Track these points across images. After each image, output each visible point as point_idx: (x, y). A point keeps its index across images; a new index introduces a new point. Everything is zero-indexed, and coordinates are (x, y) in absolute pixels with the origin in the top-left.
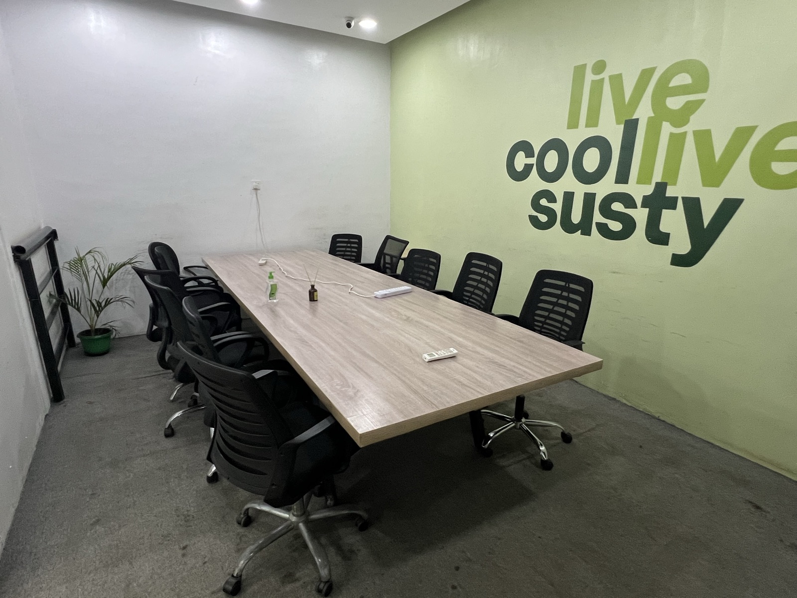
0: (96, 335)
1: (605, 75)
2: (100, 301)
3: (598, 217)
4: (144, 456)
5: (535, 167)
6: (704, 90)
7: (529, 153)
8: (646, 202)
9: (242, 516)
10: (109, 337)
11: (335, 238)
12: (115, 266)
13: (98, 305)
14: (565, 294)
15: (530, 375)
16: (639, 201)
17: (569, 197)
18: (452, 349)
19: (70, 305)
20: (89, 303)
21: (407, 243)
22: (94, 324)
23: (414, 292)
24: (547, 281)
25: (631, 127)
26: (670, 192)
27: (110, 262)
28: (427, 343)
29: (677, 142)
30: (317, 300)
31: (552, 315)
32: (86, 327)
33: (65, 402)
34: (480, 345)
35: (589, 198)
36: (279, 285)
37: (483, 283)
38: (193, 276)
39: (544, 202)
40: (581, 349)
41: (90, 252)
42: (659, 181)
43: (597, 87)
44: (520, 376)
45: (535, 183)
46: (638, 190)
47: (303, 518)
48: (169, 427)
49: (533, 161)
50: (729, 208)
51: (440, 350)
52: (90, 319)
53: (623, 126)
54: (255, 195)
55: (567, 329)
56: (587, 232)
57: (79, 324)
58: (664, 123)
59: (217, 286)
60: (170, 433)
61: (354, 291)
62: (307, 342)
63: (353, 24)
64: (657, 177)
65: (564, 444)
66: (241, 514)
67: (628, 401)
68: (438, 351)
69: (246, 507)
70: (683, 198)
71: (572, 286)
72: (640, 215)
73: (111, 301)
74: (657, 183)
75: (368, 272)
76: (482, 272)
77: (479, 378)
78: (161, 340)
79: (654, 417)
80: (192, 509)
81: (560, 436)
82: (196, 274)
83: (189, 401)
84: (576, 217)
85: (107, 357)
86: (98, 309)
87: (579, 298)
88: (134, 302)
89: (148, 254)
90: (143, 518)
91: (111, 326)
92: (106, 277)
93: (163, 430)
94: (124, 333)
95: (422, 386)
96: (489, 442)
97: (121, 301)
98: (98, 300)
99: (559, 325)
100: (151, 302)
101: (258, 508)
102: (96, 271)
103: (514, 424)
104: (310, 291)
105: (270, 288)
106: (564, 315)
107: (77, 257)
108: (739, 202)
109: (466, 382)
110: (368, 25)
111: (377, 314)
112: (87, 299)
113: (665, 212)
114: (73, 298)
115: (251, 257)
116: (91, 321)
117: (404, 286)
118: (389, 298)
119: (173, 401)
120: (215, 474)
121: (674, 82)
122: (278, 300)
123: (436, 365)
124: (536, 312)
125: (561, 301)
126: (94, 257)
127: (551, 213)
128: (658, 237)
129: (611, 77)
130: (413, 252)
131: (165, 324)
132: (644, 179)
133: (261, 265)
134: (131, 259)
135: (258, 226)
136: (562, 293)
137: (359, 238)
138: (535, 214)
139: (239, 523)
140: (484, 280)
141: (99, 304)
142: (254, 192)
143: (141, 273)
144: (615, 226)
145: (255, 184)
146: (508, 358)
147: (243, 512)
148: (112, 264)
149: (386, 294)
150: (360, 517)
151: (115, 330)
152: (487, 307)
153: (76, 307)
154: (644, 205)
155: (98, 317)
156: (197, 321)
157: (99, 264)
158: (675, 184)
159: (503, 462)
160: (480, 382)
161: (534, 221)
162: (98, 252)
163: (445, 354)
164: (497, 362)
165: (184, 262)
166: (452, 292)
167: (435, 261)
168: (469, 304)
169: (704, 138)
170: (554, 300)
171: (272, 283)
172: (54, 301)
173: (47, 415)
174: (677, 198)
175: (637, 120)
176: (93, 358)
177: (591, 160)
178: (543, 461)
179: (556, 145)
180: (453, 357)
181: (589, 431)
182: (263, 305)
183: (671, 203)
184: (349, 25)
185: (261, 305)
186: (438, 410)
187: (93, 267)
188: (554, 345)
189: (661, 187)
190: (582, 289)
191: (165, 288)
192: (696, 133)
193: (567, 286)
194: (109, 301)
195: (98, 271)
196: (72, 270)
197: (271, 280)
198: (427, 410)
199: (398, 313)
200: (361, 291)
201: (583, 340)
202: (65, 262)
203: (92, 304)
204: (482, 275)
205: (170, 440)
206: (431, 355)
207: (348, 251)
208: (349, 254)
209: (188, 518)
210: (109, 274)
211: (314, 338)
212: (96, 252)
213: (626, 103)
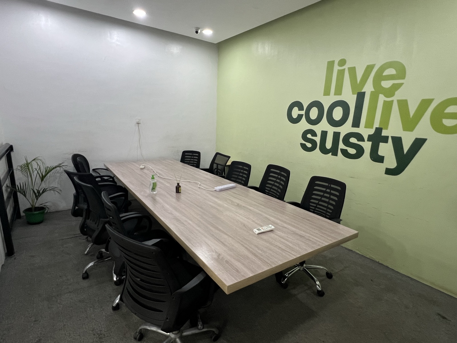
0: (35, 211)
1: (346, 67)
2: (39, 190)
3: (341, 146)
4: (70, 292)
5: (304, 116)
6: (403, 78)
7: (301, 107)
8: (370, 138)
9: (137, 334)
10: (44, 212)
11: (184, 152)
12: (49, 168)
13: (37, 192)
14: (328, 190)
15: (320, 242)
16: (366, 138)
17: (324, 134)
18: (270, 225)
19: (19, 191)
20: (32, 191)
21: (229, 157)
22: (34, 204)
23: (237, 187)
24: (317, 182)
25: (361, 97)
26: (384, 133)
27: (47, 166)
28: (253, 221)
29: (388, 106)
30: (180, 192)
31: (320, 203)
32: (29, 206)
33: (15, 256)
34: (285, 222)
35: (336, 135)
36: (158, 183)
37: (277, 182)
38: (98, 175)
39: (309, 136)
40: (340, 224)
41: (34, 160)
42: (378, 127)
43: (341, 73)
44: (315, 243)
45: (304, 125)
46: (365, 131)
47: (179, 335)
48: (85, 272)
49: (303, 112)
50: (419, 143)
51: (263, 226)
52: (32, 201)
53: (356, 95)
54: (137, 127)
55: (331, 211)
56: (335, 154)
57: (24, 203)
58: (380, 95)
59: (113, 181)
60: (86, 276)
61: (201, 186)
62: (181, 221)
63: (199, 31)
64: (377, 125)
65: (328, 280)
66: (137, 332)
67: (360, 252)
68: (262, 227)
69: (140, 328)
70: (392, 137)
71: (332, 186)
72: (367, 146)
73: (47, 190)
74: (376, 128)
75: (207, 175)
76: (277, 176)
77: (290, 245)
78: (82, 216)
79: (377, 262)
80: (103, 329)
81: (325, 274)
82: (100, 174)
83: (97, 254)
84: (329, 145)
85: (41, 224)
86: (37, 194)
87: (338, 194)
88: (61, 191)
89: (71, 160)
90: (70, 336)
91: (45, 205)
92: (44, 175)
93: (82, 274)
94: (52, 209)
95: (258, 250)
96: (286, 279)
97: (53, 190)
98: (38, 189)
99: (325, 209)
100: (74, 191)
101: (149, 329)
102: (38, 172)
103: (299, 268)
104: (176, 187)
105: (152, 185)
106: (328, 203)
107: (26, 163)
108: (424, 141)
109: (284, 248)
110: (207, 33)
111: (219, 202)
112: (31, 189)
113: (381, 144)
114: (22, 188)
115: (134, 164)
116: (32, 202)
117: (231, 183)
118: (223, 191)
119: (87, 254)
120: (118, 304)
121: (386, 73)
122: (156, 192)
123: (263, 236)
124: (311, 201)
125: (325, 195)
126: (37, 163)
127: (314, 143)
128: (377, 158)
129: (349, 68)
130: (234, 163)
131: (85, 207)
132: (368, 125)
133: (142, 169)
134: (60, 164)
135: (139, 144)
136: (326, 190)
137: (199, 153)
138: (304, 142)
139: (135, 339)
140: (278, 181)
141: (38, 192)
142: (137, 124)
143: (69, 174)
144: (352, 151)
145: (137, 120)
146: (304, 231)
147: (138, 332)
148: (48, 167)
149: (221, 189)
150: (213, 332)
151: (48, 208)
152: (281, 197)
153: (23, 193)
154: (369, 140)
155: (37, 200)
157: (40, 167)
158: (387, 128)
159: (294, 292)
160: (292, 248)
161: (303, 146)
162: (40, 160)
163: (267, 229)
164: (298, 234)
165: (93, 166)
166: (258, 187)
167: (247, 169)
168: (269, 194)
169: (403, 105)
170: (322, 194)
171: (153, 182)
172: (9, 190)
173: (3, 265)
174: (388, 137)
175: (364, 93)
176: (33, 226)
177: (338, 114)
178: (318, 291)
179: (317, 104)
180: (271, 231)
181: (341, 271)
182: (148, 196)
183: (385, 140)
184: (197, 32)
185: (146, 195)
186: (272, 267)
187: (36, 169)
188: (328, 223)
189: (379, 131)
190: (339, 188)
191: (89, 185)
192: (399, 101)
193: (329, 186)
194: (46, 190)
195: (39, 171)
196: (22, 171)
197: (153, 180)
198: (266, 268)
199: (232, 202)
200: (206, 186)
201: (341, 218)
202: (18, 166)
203: (34, 191)
204: (277, 178)
205: (86, 281)
206: (259, 230)
207: (192, 161)
208: (193, 162)
209: (101, 336)
210: (46, 173)
211: (184, 218)
212: (39, 160)
213: (358, 82)
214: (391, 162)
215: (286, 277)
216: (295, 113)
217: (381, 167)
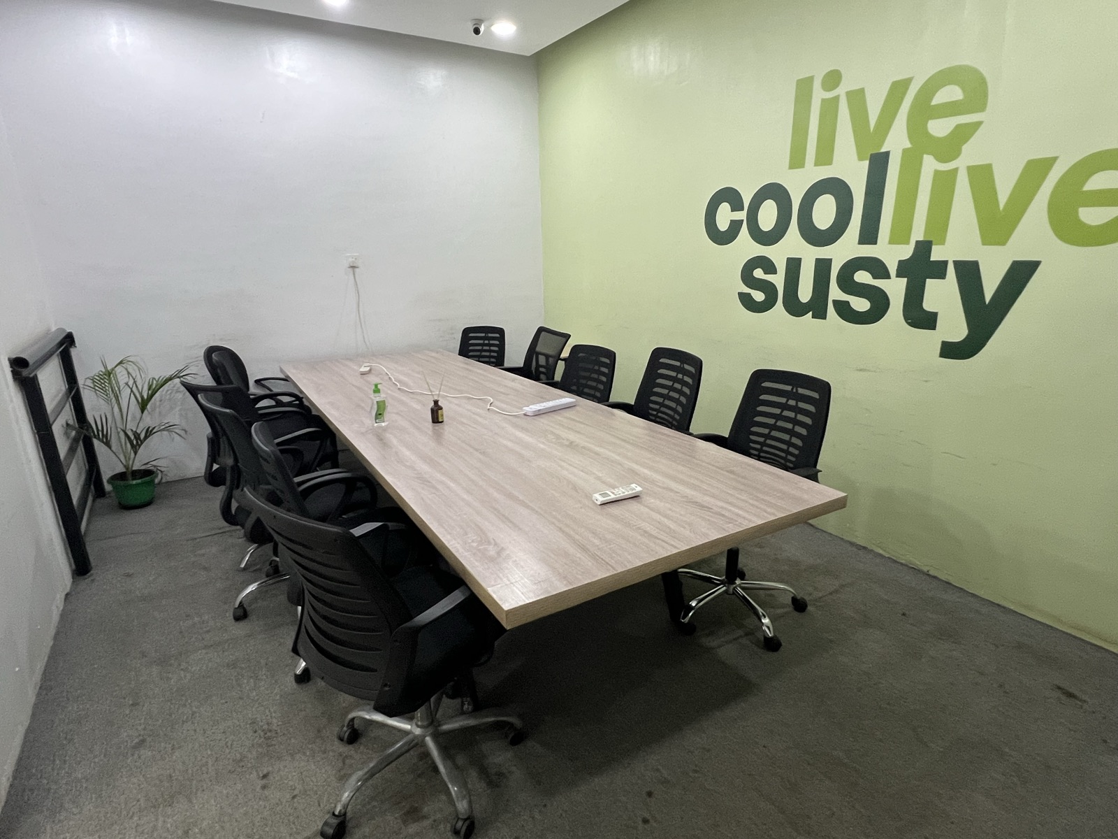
0: (134, 478)
1: (841, 91)
2: (139, 432)
3: (835, 293)
4: (206, 647)
5: (745, 223)
6: (982, 107)
7: (737, 205)
8: (903, 269)
9: (345, 729)
10: (153, 481)
11: (466, 332)
12: (157, 381)
13: (135, 437)
14: (792, 402)
15: (744, 518)
16: (893, 269)
17: (794, 266)
18: (633, 486)
19: (95, 438)
20: (122, 434)
21: (567, 337)
22: (131, 463)
23: (579, 405)
24: (766, 384)
25: (879, 164)
26: (937, 254)
27: (150, 376)
28: (598, 478)
29: (944, 184)
30: (442, 422)
31: (774, 433)
32: (120, 469)
33: (92, 575)
34: (674, 479)
35: (823, 267)
36: (390, 403)
37: (675, 390)
38: (268, 392)
39: (758, 273)
40: (816, 481)
41: (121, 363)
42: (921, 239)
43: (830, 108)
44: (730, 521)
45: (745, 246)
46: (891, 253)
47: (431, 730)
48: (239, 606)
49: (742, 215)
50: (1021, 274)
51: (616, 487)
52: (125, 457)
53: (867, 163)
54: (351, 276)
55: (796, 452)
56: (820, 314)
57: (110, 464)
58: (926, 156)
59: (301, 405)
60: (242, 614)
61: (494, 406)
62: (430, 482)
63: (482, 29)
64: (918, 234)
65: (796, 614)
66: (343, 726)
67: (883, 550)
68: (614, 488)
69: (351, 716)
70: (956, 263)
71: (801, 391)
72: (895, 288)
73: (154, 431)
74: (917, 242)
75: (513, 380)
76: (674, 374)
77: (673, 526)
78: (224, 484)
79: (919, 571)
80: (275, 721)
81: (789, 601)
82: (273, 389)
83: (267, 568)
84: (805, 293)
85: (150, 509)
86: (135, 442)
87: (811, 408)
88: (186, 431)
89: (203, 363)
90: (206, 735)
91: (155, 466)
92: (146, 397)
93: (232, 610)
94: (171, 477)
95: (592, 539)
96: (691, 614)
97: (168, 430)
98: (134, 430)
99: (784, 447)
100: (208, 430)
101: (367, 717)
102: (131, 389)
103: (725, 588)
104: (432, 410)
105: (376, 407)
106: (792, 433)
107: (104, 371)
108: (1032, 267)
109: (654, 532)
110: (503, 30)
111: (528, 439)
112: (119, 430)
113: (930, 283)
114: (100, 428)
115: (348, 363)
116: (126, 459)
117: (565, 397)
118: (544, 415)
119: (244, 569)
120: (306, 670)
121: (941, 97)
122: (387, 423)
123: (614, 509)
124: (752, 429)
125: (786, 413)
126: (126, 369)
127: (769, 289)
128: (921, 319)
129: (848, 94)
130: (576, 349)
131: (230, 462)
132: (899, 237)
133: (363, 374)
134: (181, 371)
135: (358, 318)
136: (787, 401)
137: (501, 332)
138: (747, 290)
139: (341, 739)
140: (677, 386)
141: (137, 436)
142: (351, 270)
143: (193, 390)
144: (861, 304)
145: (351, 260)
146: (713, 496)
147: (346, 725)
148: (154, 379)
149: (539, 410)
150: (511, 725)
151: (161, 472)
152: (682, 425)
153: (105, 440)
154: (899, 275)
155: (136, 453)
156: (272, 456)
157: (134, 379)
158: (942, 242)
159: (711, 642)
160: (674, 532)
161: (746, 300)
162: (133, 362)
163: (624, 493)
164: (697, 503)
165: (254, 372)
166: (633, 403)
167: (607, 361)
168: (658, 420)
169: (982, 177)
170: (777, 411)
171: (378, 399)
172: (74, 433)
173: (67, 595)
174: (945, 263)
175: (887, 154)
176: (131, 511)
177: (824, 212)
178: (767, 639)
179: (775, 192)
180: (635, 497)
181: (831, 594)
182: (367, 431)
183: (939, 270)
184: (477, 31)
185: (363, 430)
186: (616, 572)
187: (127, 384)
188: (779, 476)
189: (924, 248)
190: (816, 395)
191: (228, 411)
192: (971, 170)
193: (794, 391)
194: (151, 431)
195: (134, 389)
196: (97, 388)
197: (377, 395)
198: (600, 574)
199: (558, 437)
200: (504, 406)
201: (818, 467)
202: (86, 379)
203: (126, 435)
204: (675, 380)
205: (242, 624)
206: (604, 495)
207: (485, 351)
208: (487, 354)
209: (269, 734)
210: (150, 392)
211: (439, 476)
212: (130, 363)
213: (872, 130)
214: (954, 326)
215: (691, 608)
216: (725, 217)
217: (931, 340)
